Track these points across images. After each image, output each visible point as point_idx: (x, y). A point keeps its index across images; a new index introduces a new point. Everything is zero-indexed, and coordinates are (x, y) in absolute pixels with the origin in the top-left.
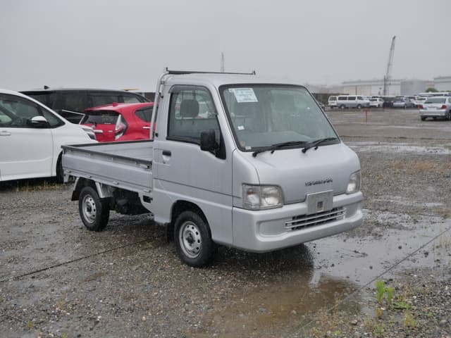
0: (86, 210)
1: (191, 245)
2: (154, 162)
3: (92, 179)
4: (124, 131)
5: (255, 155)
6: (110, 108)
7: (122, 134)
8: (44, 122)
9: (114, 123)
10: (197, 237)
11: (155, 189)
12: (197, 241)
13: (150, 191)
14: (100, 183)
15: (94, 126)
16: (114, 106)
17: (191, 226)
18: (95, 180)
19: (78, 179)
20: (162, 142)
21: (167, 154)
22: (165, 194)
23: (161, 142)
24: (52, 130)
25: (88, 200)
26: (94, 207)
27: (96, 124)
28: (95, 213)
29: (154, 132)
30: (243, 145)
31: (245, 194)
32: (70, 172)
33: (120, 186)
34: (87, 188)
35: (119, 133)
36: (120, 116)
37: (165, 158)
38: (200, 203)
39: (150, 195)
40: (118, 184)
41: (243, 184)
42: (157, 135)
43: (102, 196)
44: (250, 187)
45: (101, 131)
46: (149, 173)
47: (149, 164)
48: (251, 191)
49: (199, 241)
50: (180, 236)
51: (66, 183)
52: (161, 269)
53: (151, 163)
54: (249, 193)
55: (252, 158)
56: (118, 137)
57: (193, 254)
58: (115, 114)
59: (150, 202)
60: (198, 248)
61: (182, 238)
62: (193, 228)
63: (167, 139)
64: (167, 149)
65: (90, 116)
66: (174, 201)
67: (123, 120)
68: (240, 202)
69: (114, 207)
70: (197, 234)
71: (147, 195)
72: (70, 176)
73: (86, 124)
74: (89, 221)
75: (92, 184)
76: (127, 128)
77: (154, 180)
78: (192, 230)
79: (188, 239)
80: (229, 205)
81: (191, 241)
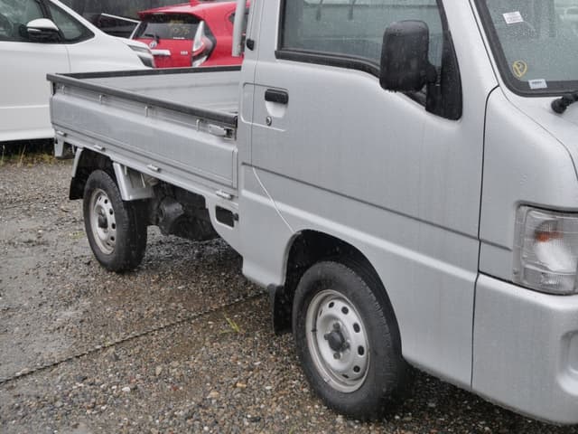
0: (97, 224)
1: (337, 356)
2: (242, 119)
3: (107, 153)
4: (209, 53)
5: (559, 108)
6: (186, 9)
7: (205, 58)
8: (53, 30)
9: (191, 37)
10: (358, 339)
11: (245, 193)
12: (354, 348)
13: (232, 197)
14: (122, 166)
15: (154, 43)
16: (192, 5)
17: (339, 305)
18: (113, 157)
19: (79, 151)
20: (264, 66)
21: (277, 97)
22: (272, 210)
23: (262, 64)
24: (68, 46)
25: (101, 202)
26: (111, 219)
27: (158, 39)
28: (114, 232)
29: (243, 38)
30: (520, 75)
31: (528, 240)
32: (65, 135)
33: (164, 177)
34: (98, 175)
35: (199, 56)
36: (202, 23)
37: (270, 108)
38: (369, 246)
39: (233, 207)
40: (159, 170)
41: (522, 204)
42: (251, 45)
43: (127, 195)
44: (545, 217)
45: (167, 52)
46: (230, 147)
47: (230, 125)
48: (549, 229)
49: (361, 351)
50: (309, 326)
51: (58, 158)
52: (255, 420)
53: (235, 122)
54: (540, 235)
55: (553, 117)
56: (197, 64)
57: (342, 379)
58: (193, 19)
59: (232, 225)
60: (357, 369)
61: (314, 330)
62: (345, 311)
63: (279, 56)
64: (278, 85)
65: (149, 25)
66: (294, 230)
67: (207, 32)
68: (506, 263)
69: (158, 220)
70: (356, 328)
71: (226, 205)
72: (67, 145)
73: (141, 40)
74: (106, 250)
75: (107, 165)
76: (214, 46)
77: (242, 168)
78: (340, 315)
79: (329, 338)
80: (466, 267)
81: (339, 345)
